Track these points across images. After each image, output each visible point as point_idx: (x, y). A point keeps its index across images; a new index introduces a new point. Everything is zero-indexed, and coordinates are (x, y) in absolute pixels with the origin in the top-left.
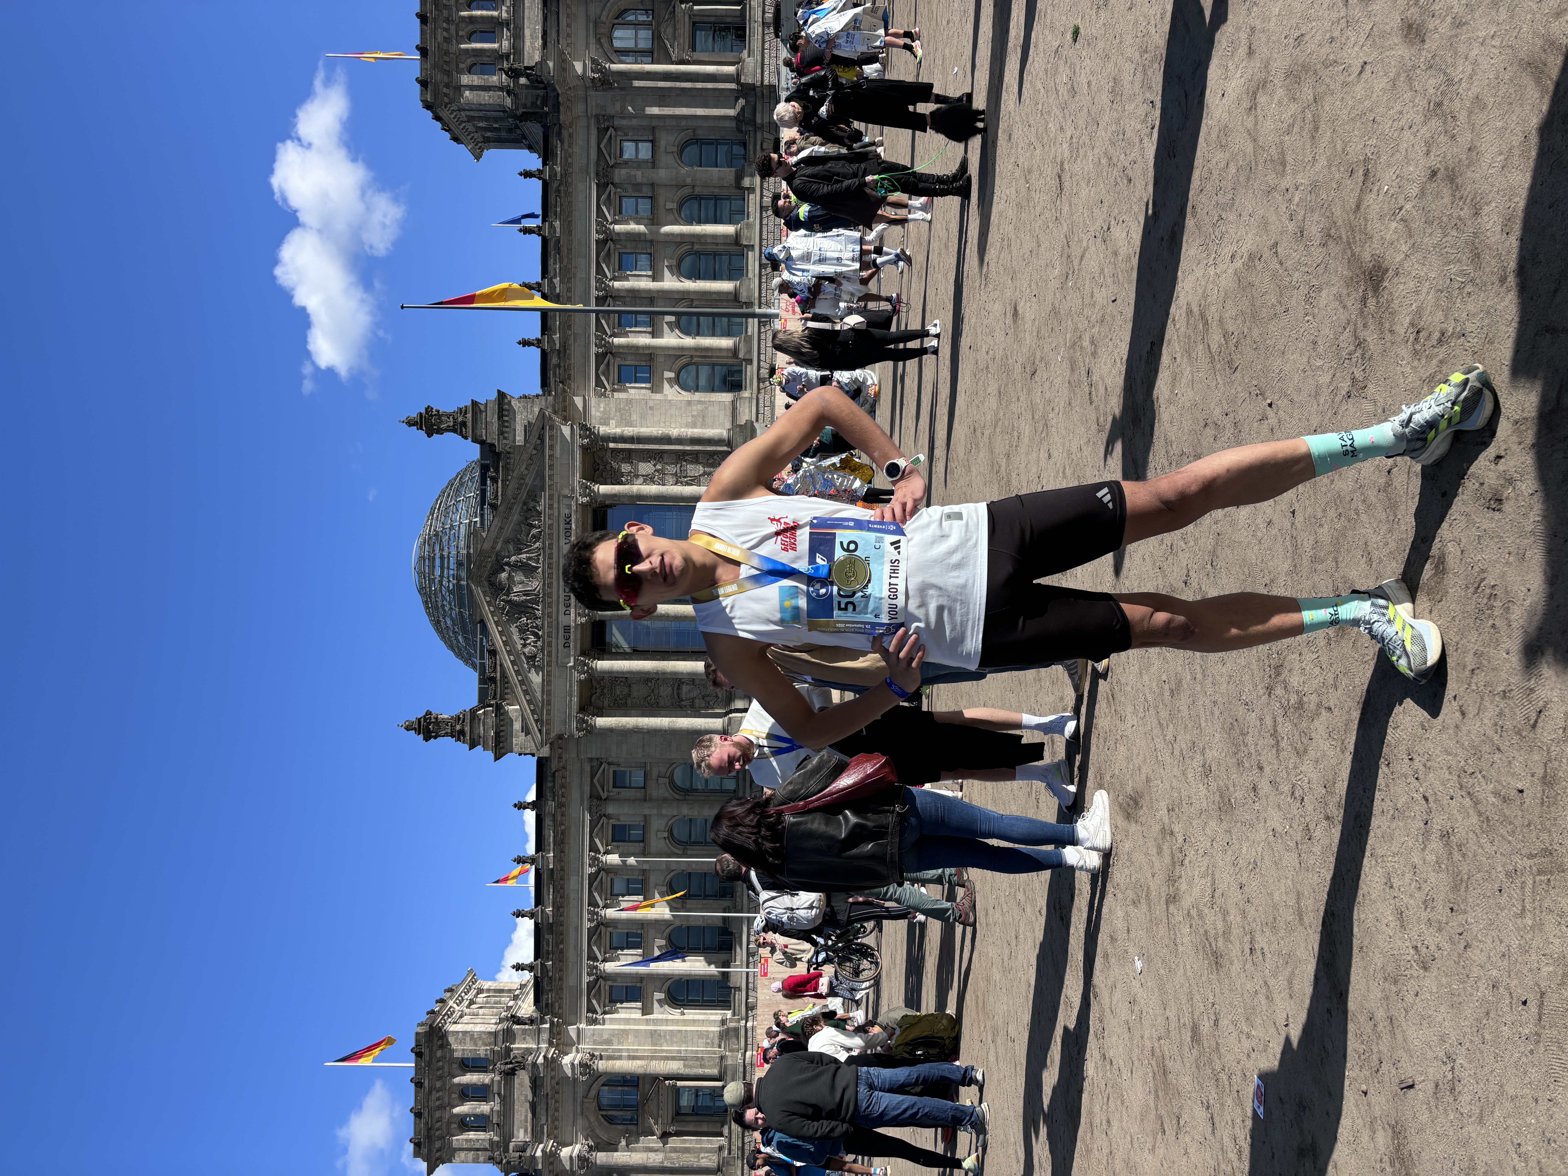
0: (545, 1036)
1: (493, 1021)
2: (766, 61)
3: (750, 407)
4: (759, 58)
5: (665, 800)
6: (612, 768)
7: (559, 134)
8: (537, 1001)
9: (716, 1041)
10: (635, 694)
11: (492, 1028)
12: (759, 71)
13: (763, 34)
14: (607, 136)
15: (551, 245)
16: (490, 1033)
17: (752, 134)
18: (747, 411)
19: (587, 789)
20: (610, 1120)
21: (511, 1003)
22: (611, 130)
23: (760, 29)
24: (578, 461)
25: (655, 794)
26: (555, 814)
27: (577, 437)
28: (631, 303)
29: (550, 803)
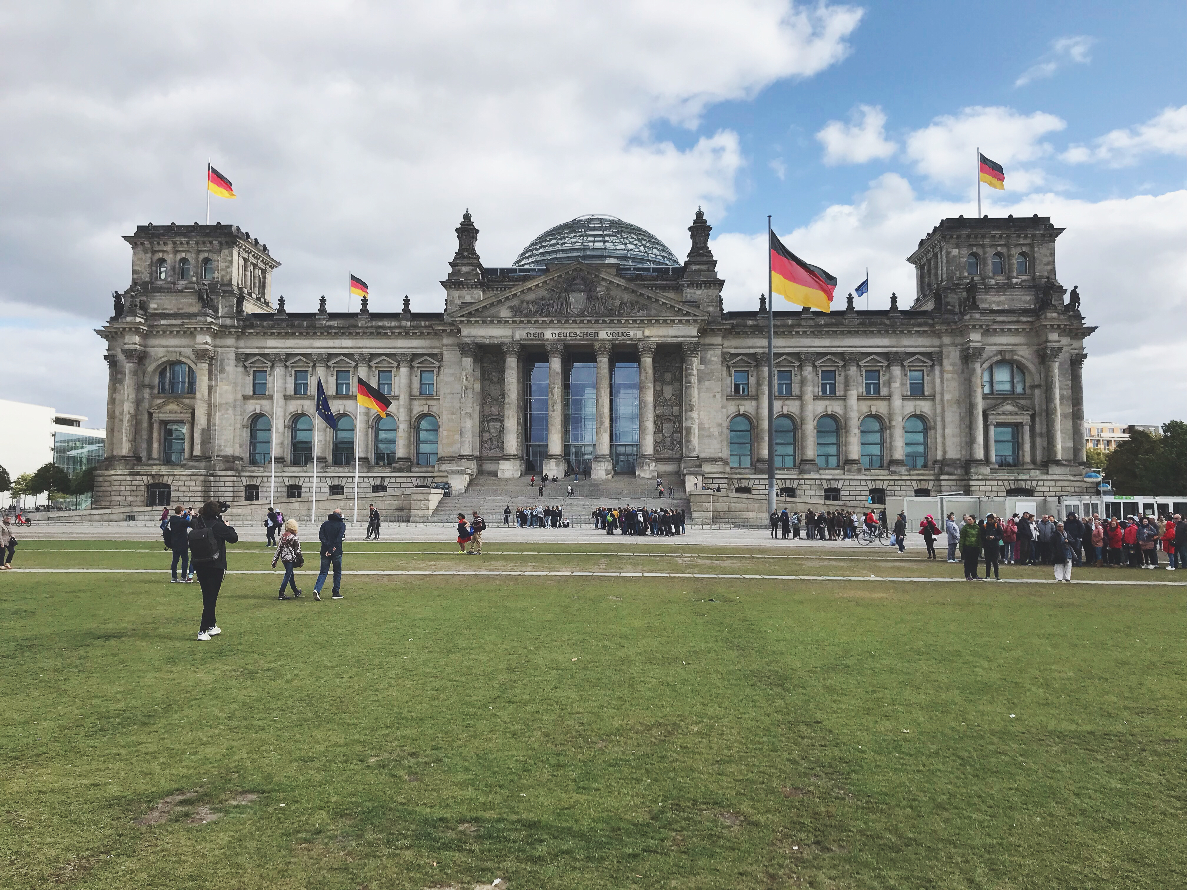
0: (228, 322)
1: (240, 283)
2: (988, 483)
3: (717, 473)
4: (989, 477)
5: (411, 410)
6: (436, 370)
7: (926, 324)
8: (255, 316)
9: (222, 453)
10: (492, 386)
11: (234, 282)
12: (980, 477)
13: (1009, 480)
14: (925, 360)
15: (839, 319)
16: (231, 280)
17: (932, 472)
18: (715, 470)
19: (420, 351)
20: (162, 373)
21: (254, 296)
22: (930, 363)
23: (1013, 478)
24: (669, 340)
25: (416, 403)
26: (400, 327)
27: (689, 340)
28: (796, 379)
29: (409, 324)
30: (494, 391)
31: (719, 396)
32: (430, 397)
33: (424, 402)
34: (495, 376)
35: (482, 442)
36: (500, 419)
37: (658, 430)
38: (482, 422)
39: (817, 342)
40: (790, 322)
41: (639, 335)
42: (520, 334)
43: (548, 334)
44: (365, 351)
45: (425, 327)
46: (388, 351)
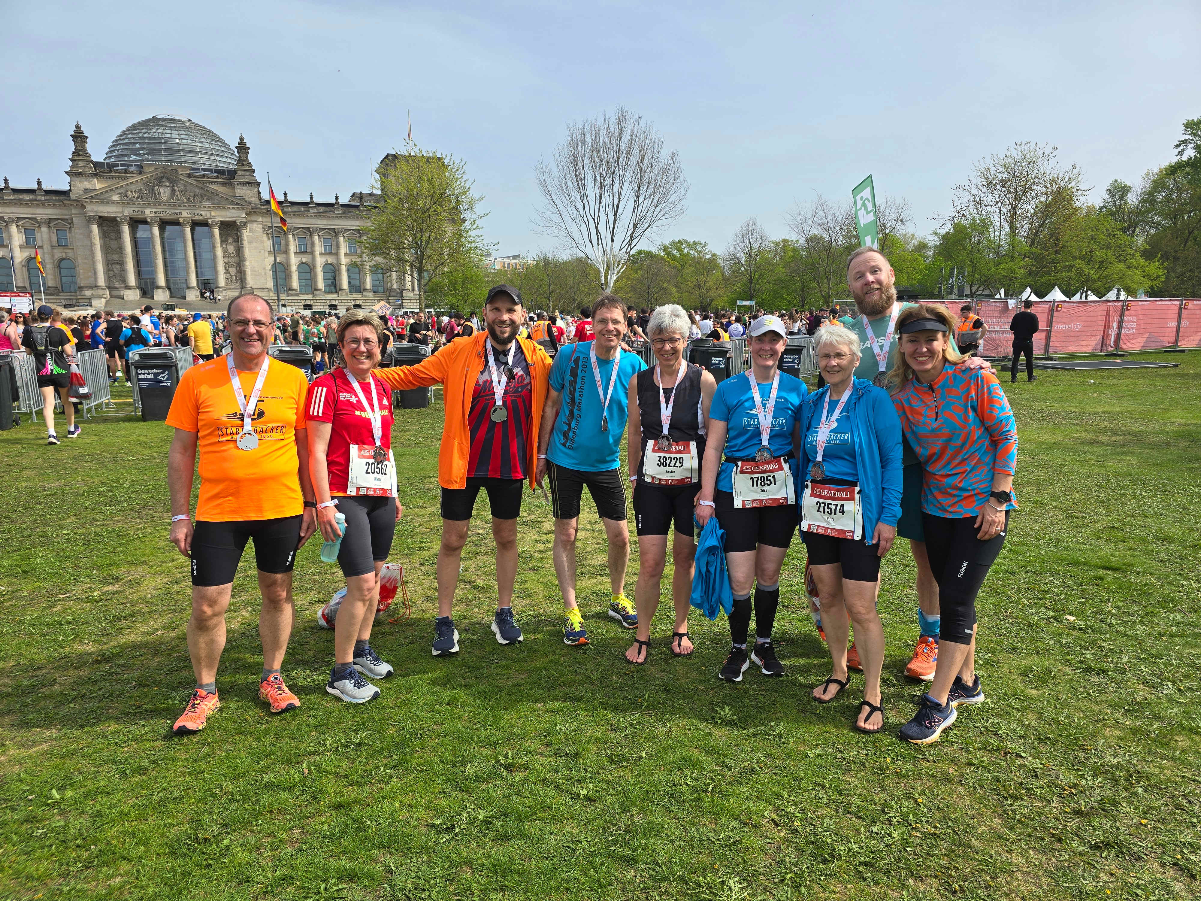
5: (53, 256)
6: (68, 230)
10: (112, 242)
15: (331, 208)
19: (54, 217)
24: (228, 219)
25: (56, 251)
26: (36, 200)
27: (240, 220)
28: (309, 243)
29: (43, 198)
30: (114, 244)
31: (262, 251)
32: (66, 247)
33: (62, 250)
34: (113, 235)
35: (109, 278)
36: (122, 263)
37: (227, 272)
38: (107, 265)
39: (319, 222)
40: (303, 209)
41: (208, 215)
42: (128, 212)
43: (148, 212)
44: (12, 215)
45: (56, 200)
46: (30, 216)
